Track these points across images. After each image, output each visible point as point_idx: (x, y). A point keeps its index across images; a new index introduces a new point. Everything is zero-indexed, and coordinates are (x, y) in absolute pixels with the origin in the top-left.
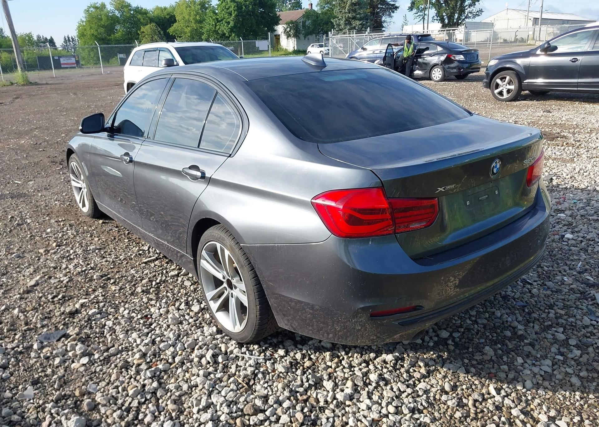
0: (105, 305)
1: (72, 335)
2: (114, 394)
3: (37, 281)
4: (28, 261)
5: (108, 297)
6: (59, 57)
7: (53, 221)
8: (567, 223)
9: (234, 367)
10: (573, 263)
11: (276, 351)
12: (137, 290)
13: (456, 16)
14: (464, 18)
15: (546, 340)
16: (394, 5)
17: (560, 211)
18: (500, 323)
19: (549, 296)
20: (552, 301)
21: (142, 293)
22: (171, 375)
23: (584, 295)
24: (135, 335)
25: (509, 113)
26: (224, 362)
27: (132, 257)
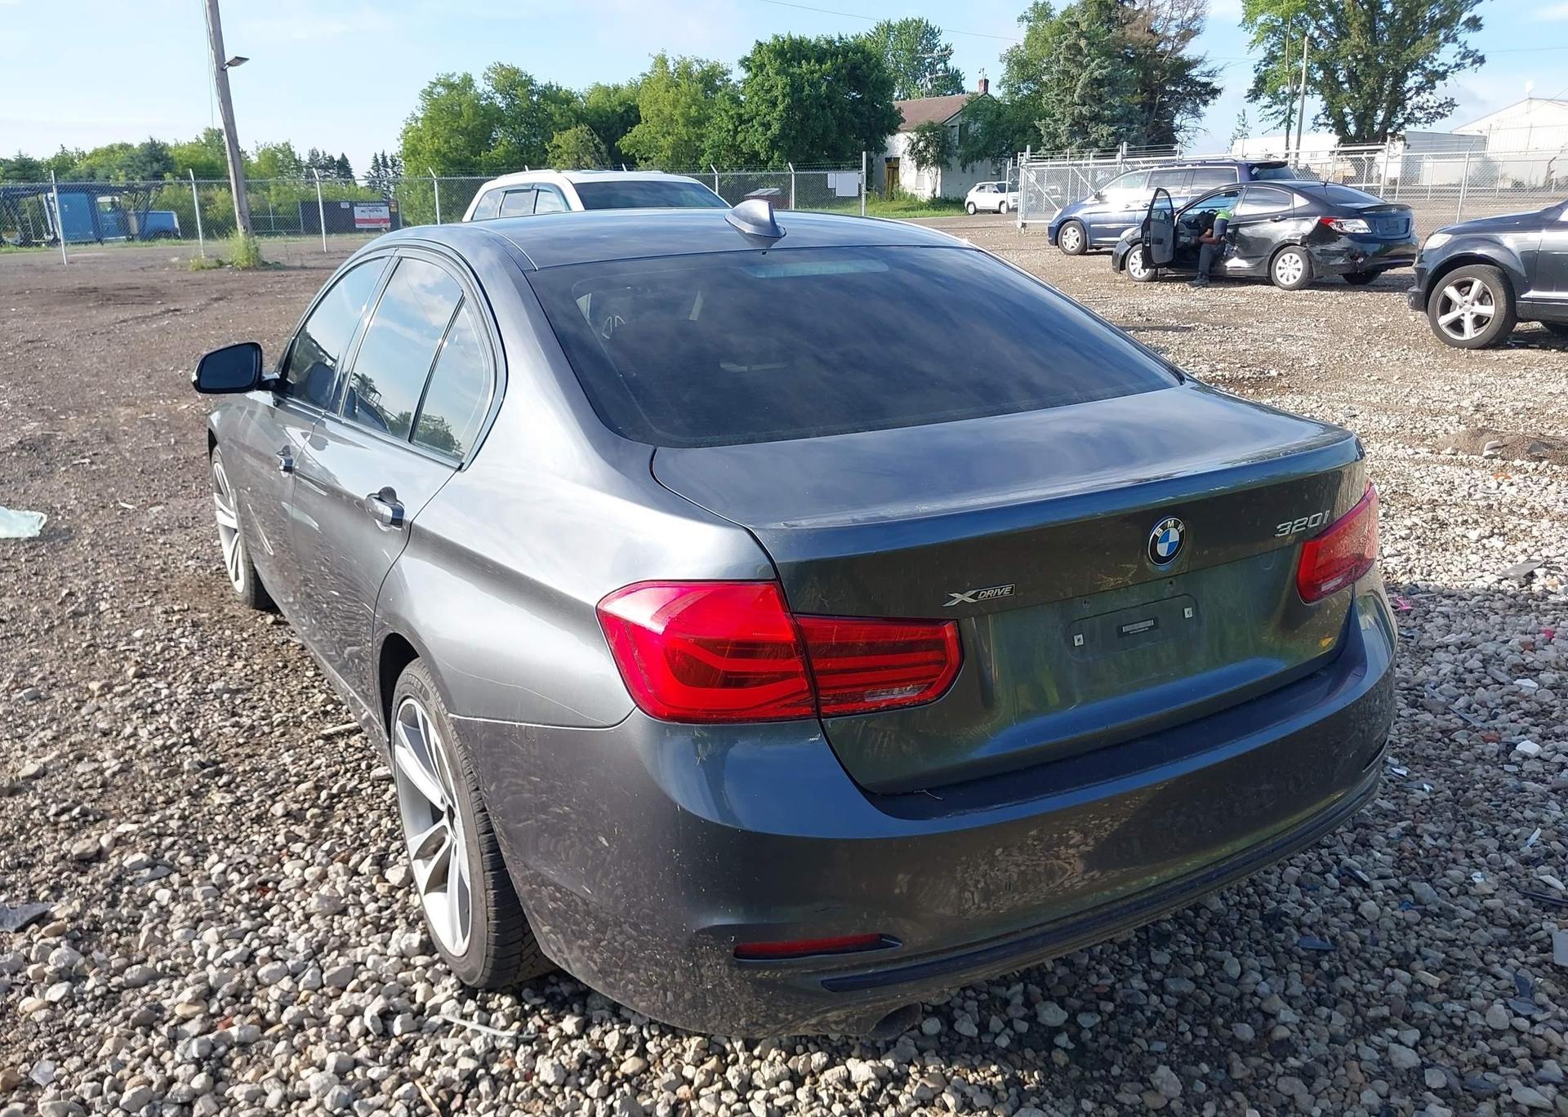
0: (174, 843)
1: (59, 920)
2: (86, 1096)
3: (45, 764)
4: (54, 711)
5: (195, 823)
6: (353, 204)
7: (158, 610)
8: (1536, 707)
9: (425, 1052)
10: (1516, 831)
11: (559, 1019)
12: (272, 810)
13: (1380, 115)
14: (1401, 121)
15: (1355, 1063)
16: (1208, 84)
17: (1528, 670)
18: (1230, 996)
19: (1408, 927)
20: (1414, 942)
21: (283, 819)
22: (255, 1058)
23: (1519, 933)
24: (210, 935)
25: (1467, 382)
26: (406, 1036)
27: (304, 718)
